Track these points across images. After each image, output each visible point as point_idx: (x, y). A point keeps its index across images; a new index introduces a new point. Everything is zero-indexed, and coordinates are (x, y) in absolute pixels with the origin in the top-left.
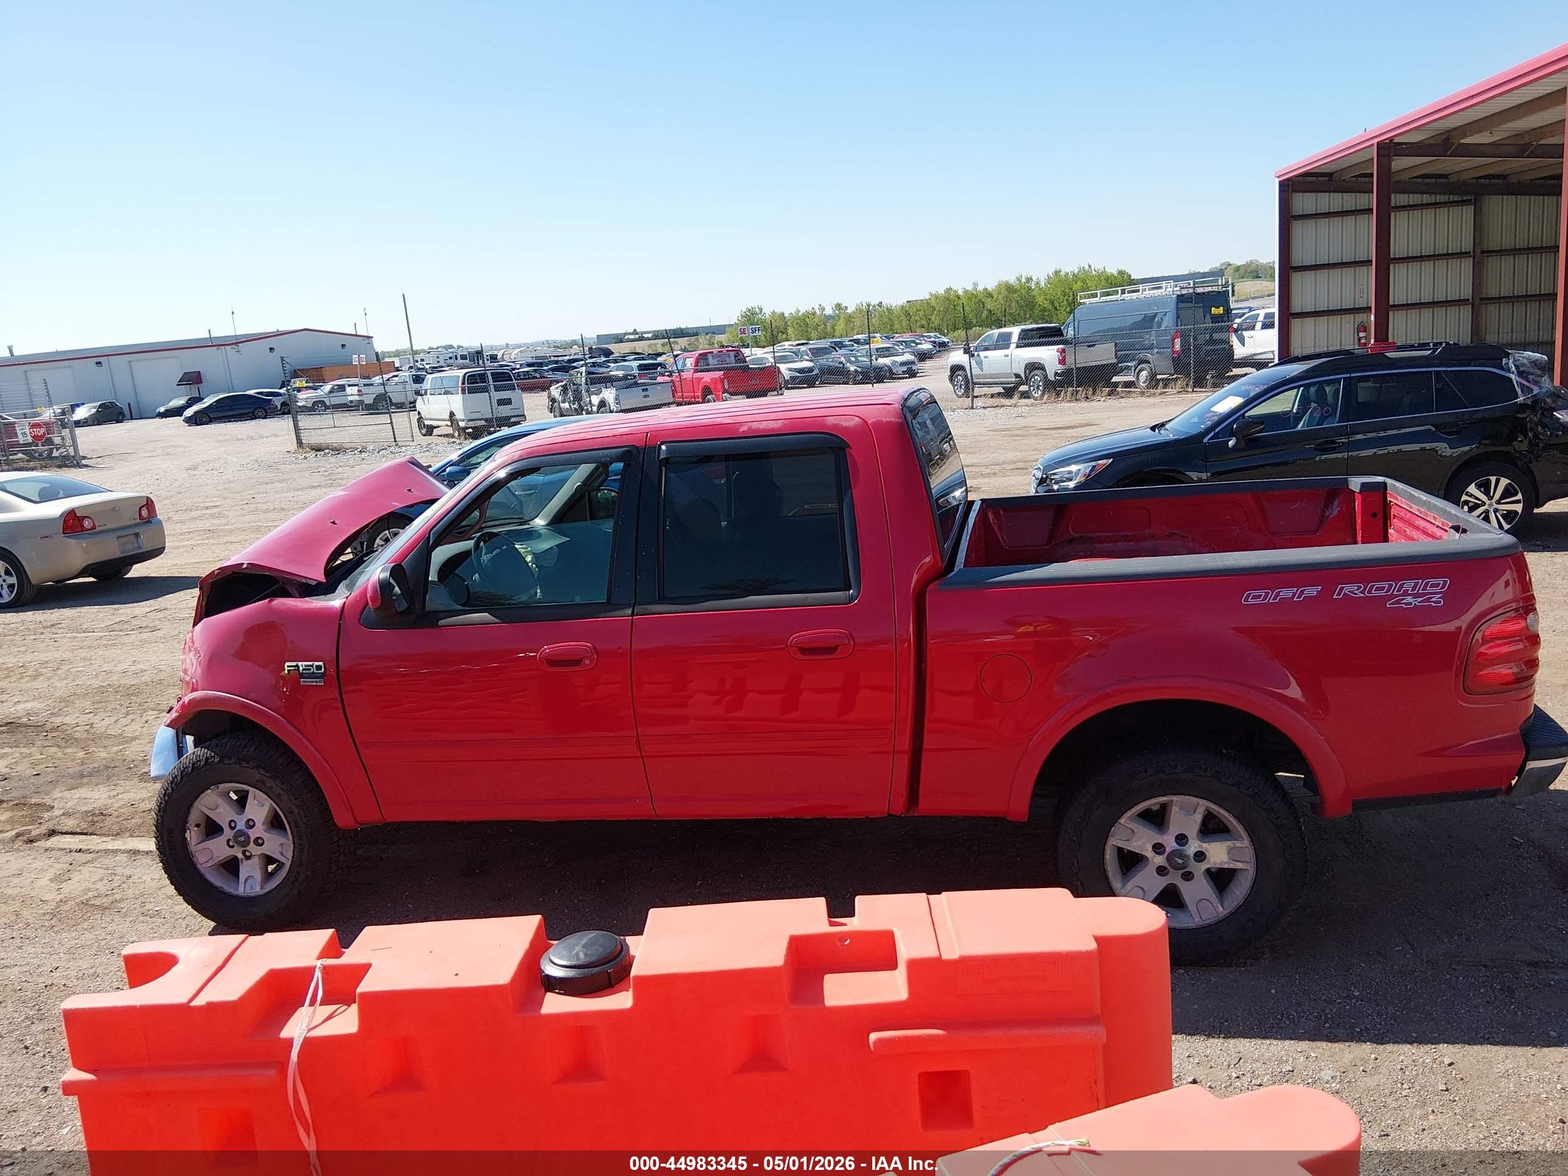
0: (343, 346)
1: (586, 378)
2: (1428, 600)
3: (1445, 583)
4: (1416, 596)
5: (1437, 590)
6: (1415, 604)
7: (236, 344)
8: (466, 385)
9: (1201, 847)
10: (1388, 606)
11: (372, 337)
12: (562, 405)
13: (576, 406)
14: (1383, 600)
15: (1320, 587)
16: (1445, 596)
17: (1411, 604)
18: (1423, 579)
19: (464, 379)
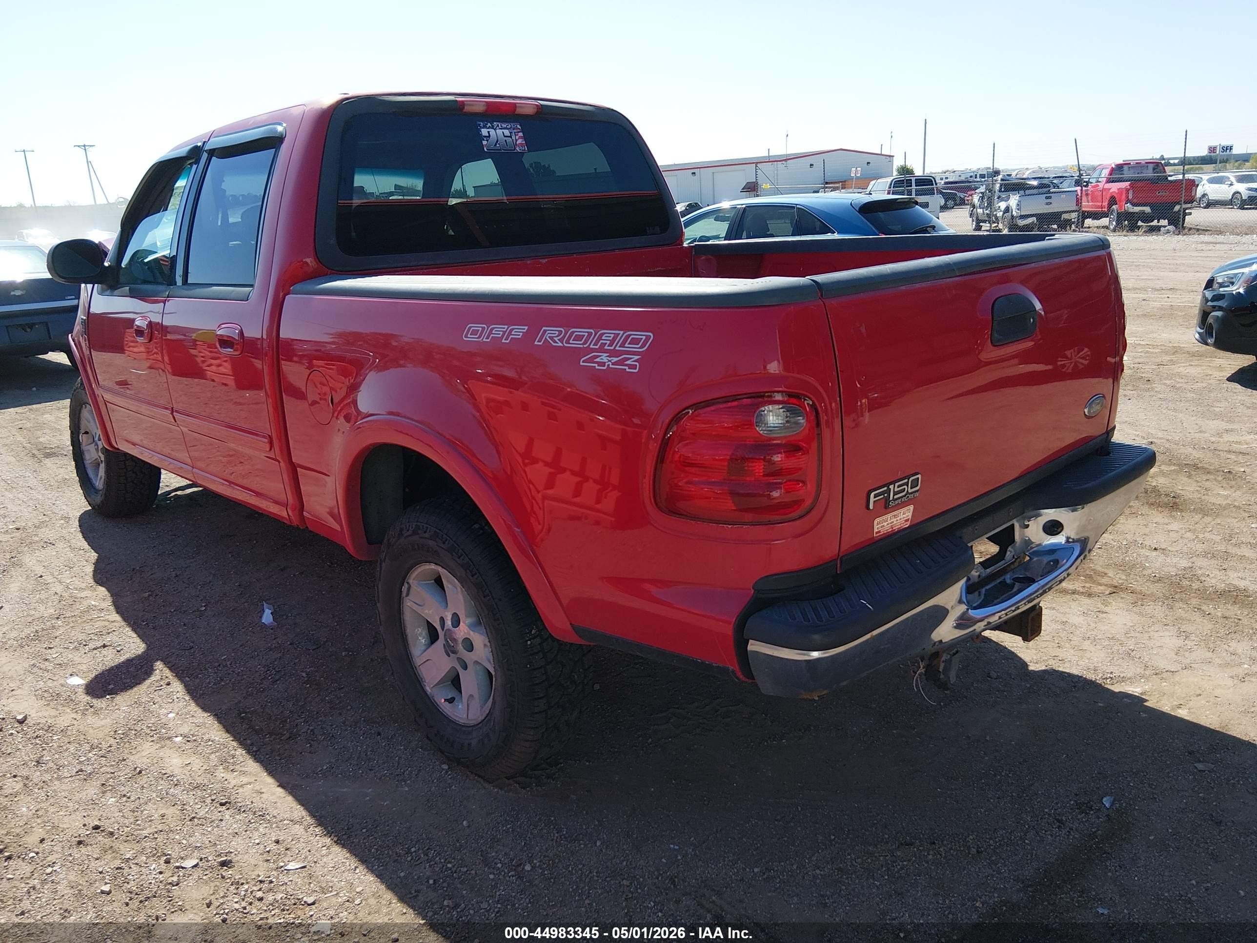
0: (868, 163)
1: (1001, 185)
2: (621, 362)
3: (648, 337)
4: (613, 353)
5: (635, 348)
6: (609, 365)
7: (786, 160)
8: (892, 189)
9: (469, 634)
10: (582, 364)
11: (893, 156)
12: (979, 210)
13: (987, 212)
14: (578, 353)
15: (526, 328)
16: (644, 358)
17: (603, 364)
18: (625, 330)
19: (891, 184)
